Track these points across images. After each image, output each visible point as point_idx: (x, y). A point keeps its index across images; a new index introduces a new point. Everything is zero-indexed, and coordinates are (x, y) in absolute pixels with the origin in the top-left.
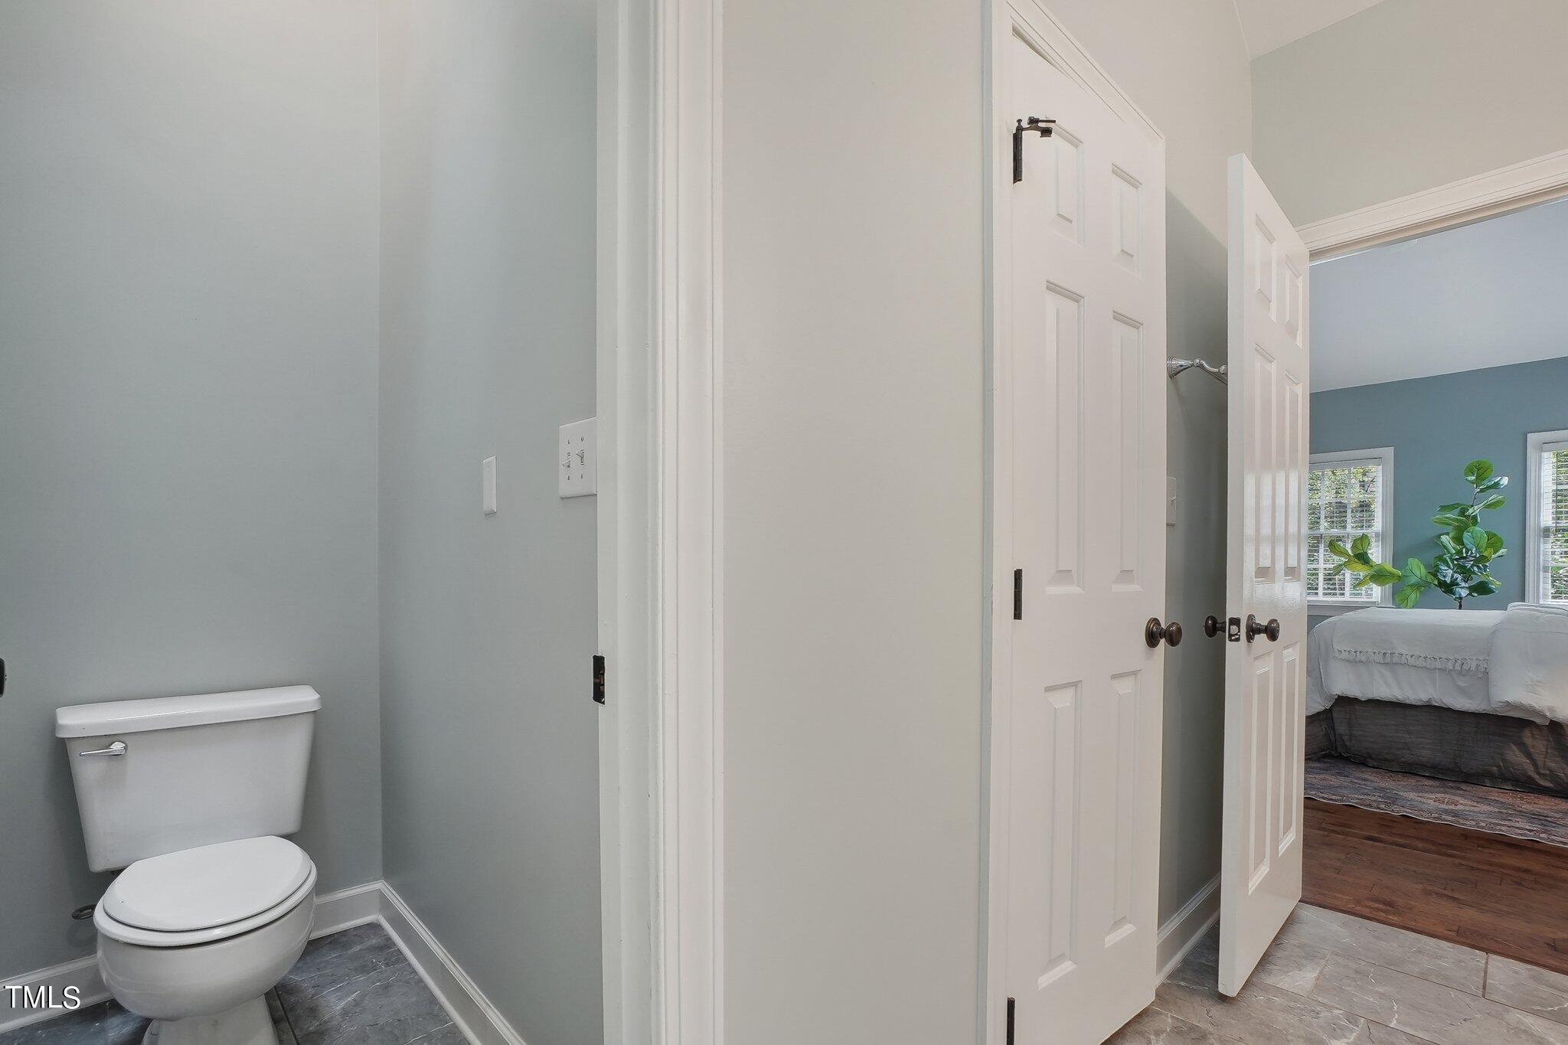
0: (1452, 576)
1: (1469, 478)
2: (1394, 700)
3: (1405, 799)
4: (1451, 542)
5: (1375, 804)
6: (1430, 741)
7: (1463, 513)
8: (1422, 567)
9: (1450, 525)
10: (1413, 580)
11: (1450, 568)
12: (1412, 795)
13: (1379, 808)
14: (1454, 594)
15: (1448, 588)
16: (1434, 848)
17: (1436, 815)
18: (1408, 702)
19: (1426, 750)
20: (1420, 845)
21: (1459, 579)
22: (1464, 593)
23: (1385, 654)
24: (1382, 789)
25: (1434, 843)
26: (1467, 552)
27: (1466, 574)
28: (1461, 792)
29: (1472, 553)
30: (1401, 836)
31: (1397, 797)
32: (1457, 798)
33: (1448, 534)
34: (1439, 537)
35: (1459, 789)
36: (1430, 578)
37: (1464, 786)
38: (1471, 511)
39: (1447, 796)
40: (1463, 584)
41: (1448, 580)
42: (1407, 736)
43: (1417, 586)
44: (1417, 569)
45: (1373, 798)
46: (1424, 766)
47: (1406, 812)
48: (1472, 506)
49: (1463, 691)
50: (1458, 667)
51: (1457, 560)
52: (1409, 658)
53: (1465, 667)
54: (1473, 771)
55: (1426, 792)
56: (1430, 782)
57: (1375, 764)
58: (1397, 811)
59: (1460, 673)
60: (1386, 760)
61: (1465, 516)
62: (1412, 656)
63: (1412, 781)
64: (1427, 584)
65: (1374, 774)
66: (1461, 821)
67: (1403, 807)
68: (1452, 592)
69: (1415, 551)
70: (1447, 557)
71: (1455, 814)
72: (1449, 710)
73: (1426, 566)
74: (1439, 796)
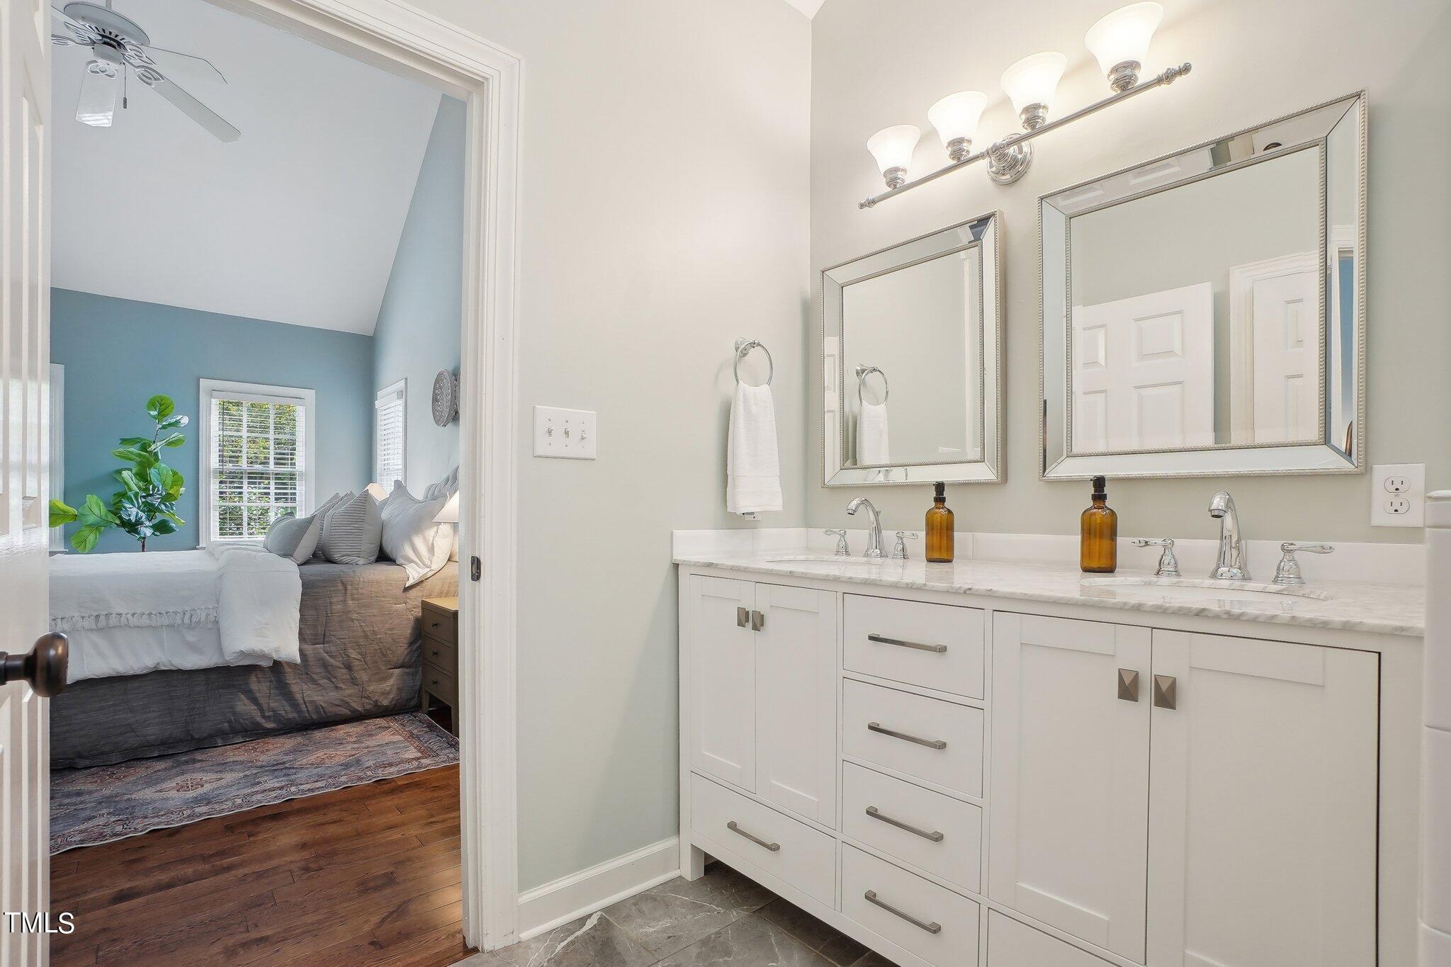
0: (137, 514)
1: (152, 413)
2: (114, 674)
3: (145, 803)
4: (134, 478)
5: (108, 831)
6: (159, 713)
7: (144, 448)
8: (101, 504)
9: (130, 459)
10: (92, 519)
11: (134, 506)
12: (148, 794)
13: (116, 835)
14: (138, 534)
15: (132, 527)
16: (207, 867)
17: (189, 812)
18: (131, 673)
19: (153, 726)
20: (189, 870)
21: (144, 517)
22: (148, 532)
23: (98, 617)
24: (108, 800)
25: (204, 858)
26: (153, 490)
27: (151, 510)
28: (198, 765)
29: (158, 490)
30: (162, 867)
31: (134, 804)
32: (198, 776)
33: (130, 470)
34: (119, 472)
35: (194, 761)
36: (110, 517)
37: (198, 756)
38: (153, 447)
39: (188, 776)
40: (148, 523)
41: (133, 519)
42: (130, 715)
43: (95, 527)
44: (95, 507)
45: (101, 821)
46: (150, 745)
47: (154, 825)
48: (154, 442)
49: (193, 648)
50: (187, 621)
51: (144, 497)
52: (129, 616)
53: (194, 619)
54: (205, 735)
55: (164, 780)
56: (161, 765)
57: (87, 762)
58: (140, 827)
59: (190, 627)
60: (102, 753)
61: (147, 452)
62: (133, 615)
63: (141, 771)
64: (107, 523)
65: (90, 779)
66: (216, 806)
67: (146, 817)
68: (136, 532)
69: (92, 486)
70: (131, 494)
71: (205, 800)
72: (180, 672)
73: (106, 504)
74: (179, 780)
